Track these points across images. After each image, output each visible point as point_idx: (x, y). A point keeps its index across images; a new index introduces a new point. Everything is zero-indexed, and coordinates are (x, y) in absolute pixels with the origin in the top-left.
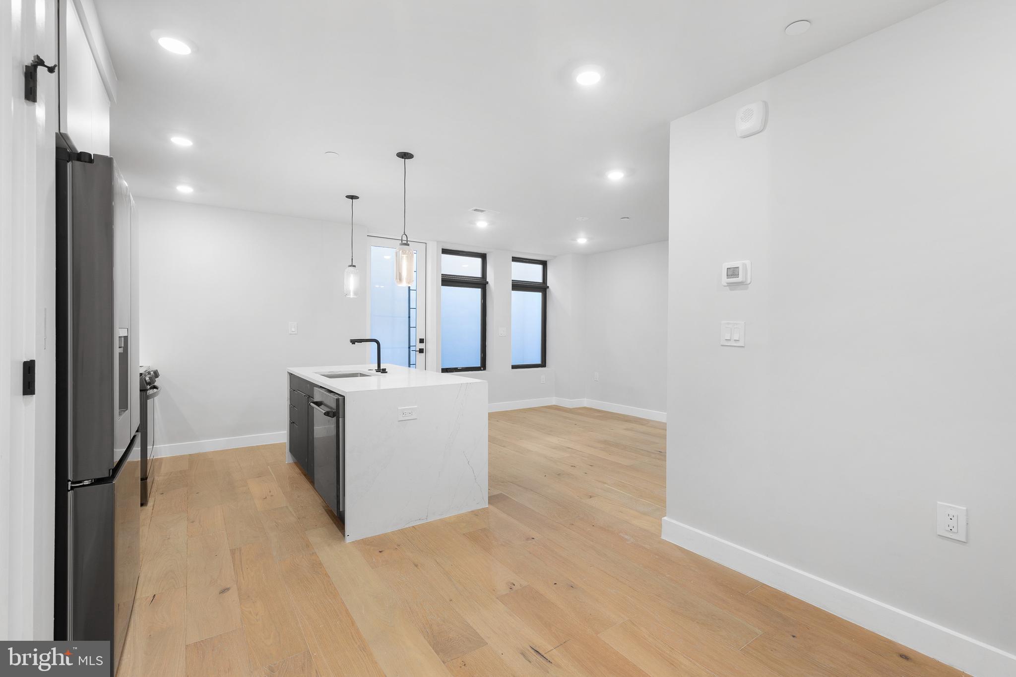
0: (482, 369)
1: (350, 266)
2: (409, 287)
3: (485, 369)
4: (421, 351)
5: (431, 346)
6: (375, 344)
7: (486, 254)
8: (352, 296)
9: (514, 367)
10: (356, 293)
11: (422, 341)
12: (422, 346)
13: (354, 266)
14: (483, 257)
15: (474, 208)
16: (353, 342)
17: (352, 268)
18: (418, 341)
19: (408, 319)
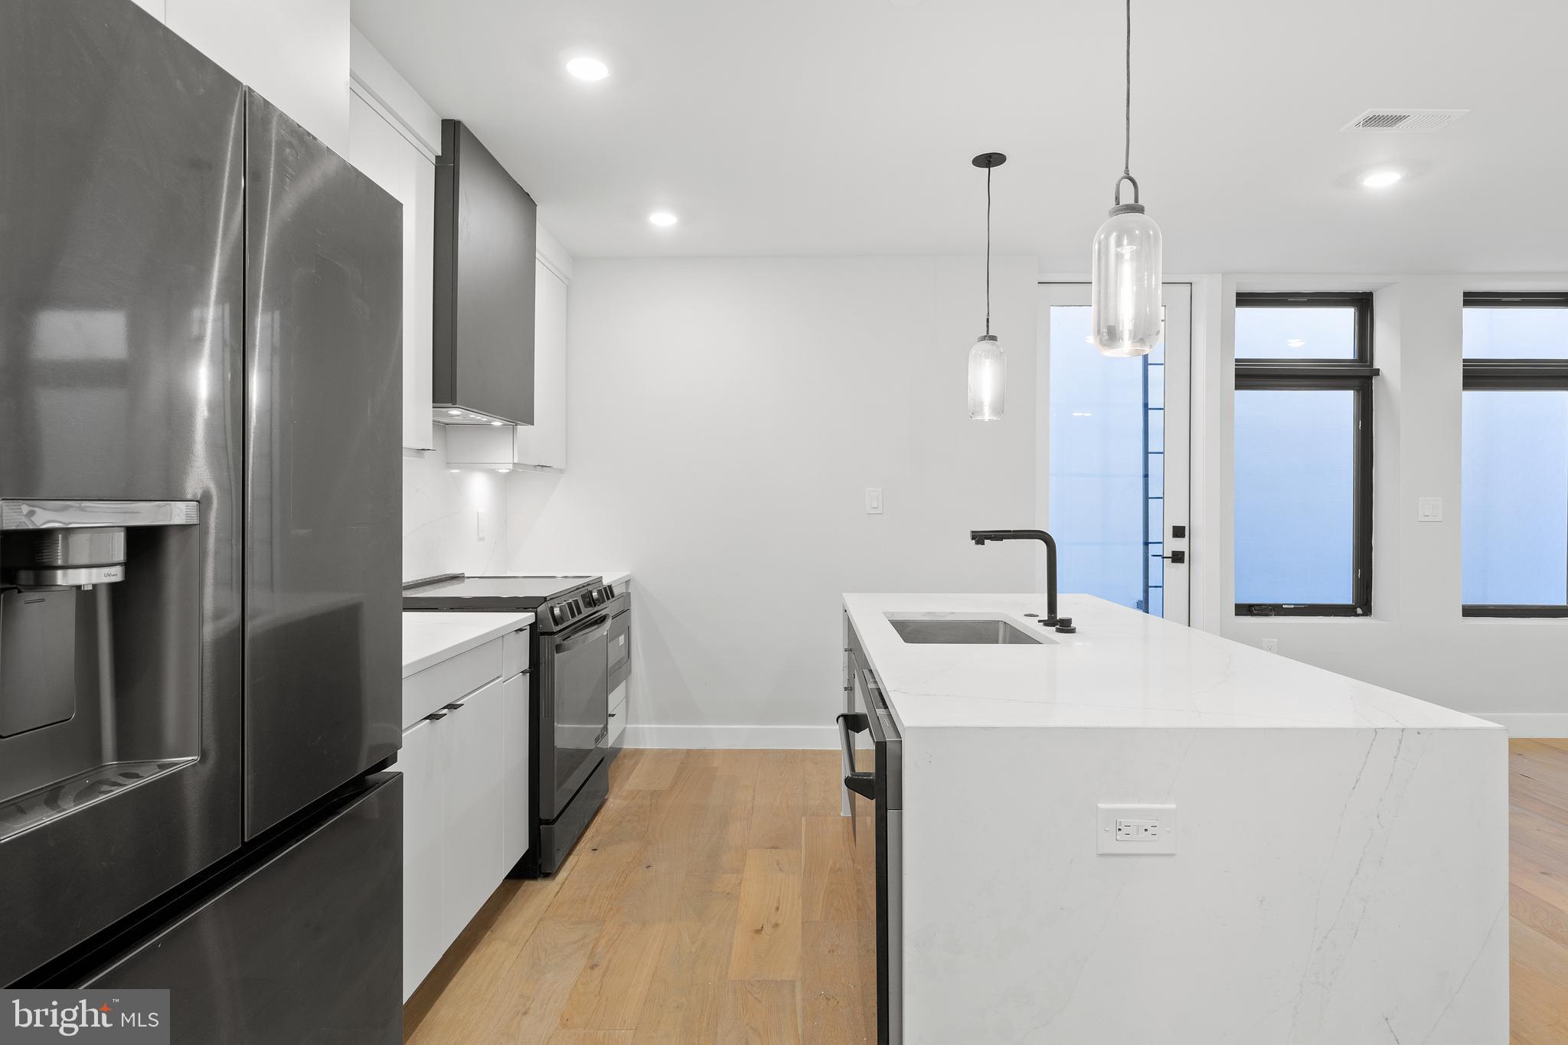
0: (1359, 611)
1: (984, 338)
2: (1146, 357)
3: (1367, 611)
4: (1177, 557)
5: (1204, 546)
6: (1040, 546)
7: (1370, 294)
8: (987, 415)
9: (1469, 611)
10: (999, 408)
11: (1179, 532)
12: (1180, 545)
13: (993, 338)
14: (1363, 303)
15: (1369, 112)
16: (979, 538)
17: (987, 345)
18: (1169, 532)
19: (1141, 480)
